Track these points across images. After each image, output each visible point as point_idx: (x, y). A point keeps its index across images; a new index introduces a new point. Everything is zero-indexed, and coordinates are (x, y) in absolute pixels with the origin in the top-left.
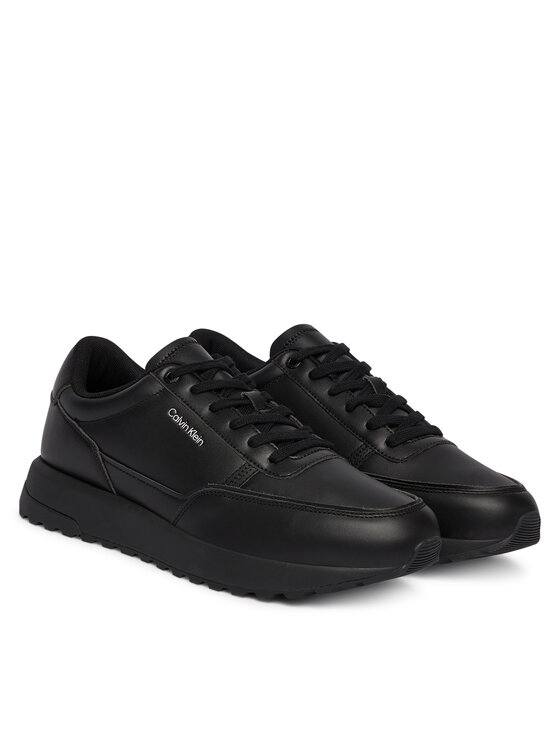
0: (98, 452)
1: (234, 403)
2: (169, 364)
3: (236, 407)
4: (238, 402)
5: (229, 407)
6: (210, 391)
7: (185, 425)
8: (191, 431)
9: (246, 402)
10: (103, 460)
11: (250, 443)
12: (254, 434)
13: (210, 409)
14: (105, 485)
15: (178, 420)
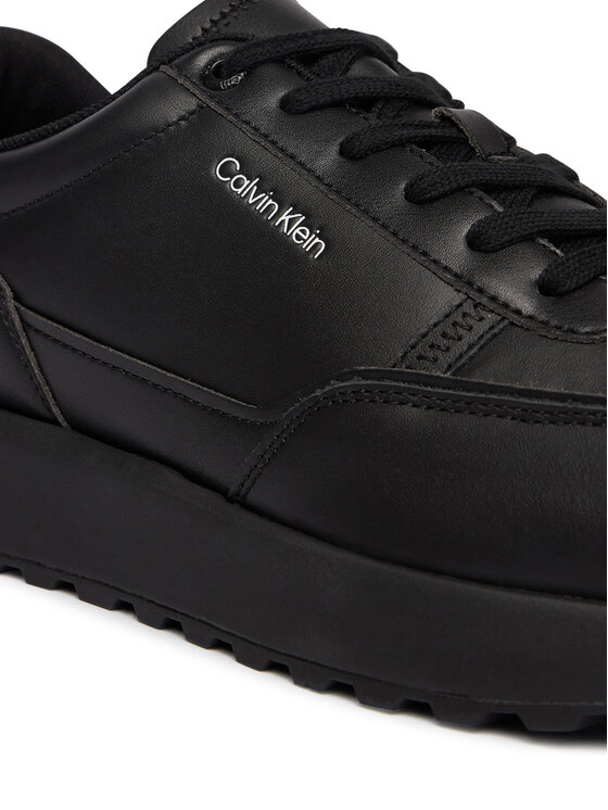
0: (11, 304)
1: (413, 132)
2: (215, 42)
3: (420, 145)
4: (427, 131)
5: (401, 144)
6: (337, 104)
7: (266, 201)
8: (285, 217)
9: (450, 132)
10: (26, 325)
11: (473, 241)
12: (481, 216)
13: (342, 152)
14: (33, 402)
15: (246, 188)
